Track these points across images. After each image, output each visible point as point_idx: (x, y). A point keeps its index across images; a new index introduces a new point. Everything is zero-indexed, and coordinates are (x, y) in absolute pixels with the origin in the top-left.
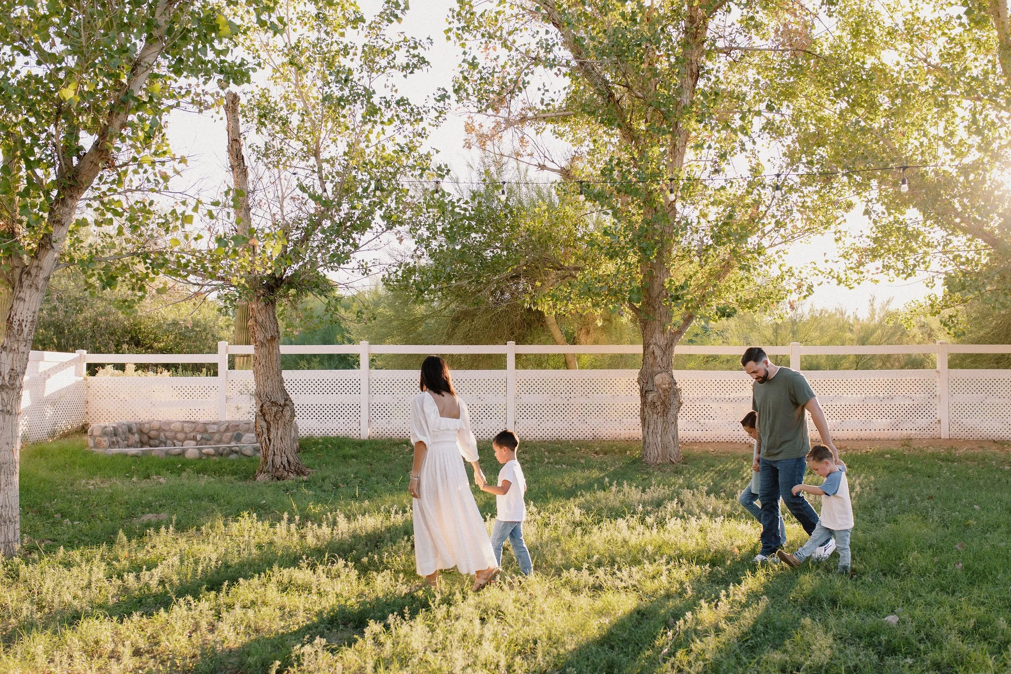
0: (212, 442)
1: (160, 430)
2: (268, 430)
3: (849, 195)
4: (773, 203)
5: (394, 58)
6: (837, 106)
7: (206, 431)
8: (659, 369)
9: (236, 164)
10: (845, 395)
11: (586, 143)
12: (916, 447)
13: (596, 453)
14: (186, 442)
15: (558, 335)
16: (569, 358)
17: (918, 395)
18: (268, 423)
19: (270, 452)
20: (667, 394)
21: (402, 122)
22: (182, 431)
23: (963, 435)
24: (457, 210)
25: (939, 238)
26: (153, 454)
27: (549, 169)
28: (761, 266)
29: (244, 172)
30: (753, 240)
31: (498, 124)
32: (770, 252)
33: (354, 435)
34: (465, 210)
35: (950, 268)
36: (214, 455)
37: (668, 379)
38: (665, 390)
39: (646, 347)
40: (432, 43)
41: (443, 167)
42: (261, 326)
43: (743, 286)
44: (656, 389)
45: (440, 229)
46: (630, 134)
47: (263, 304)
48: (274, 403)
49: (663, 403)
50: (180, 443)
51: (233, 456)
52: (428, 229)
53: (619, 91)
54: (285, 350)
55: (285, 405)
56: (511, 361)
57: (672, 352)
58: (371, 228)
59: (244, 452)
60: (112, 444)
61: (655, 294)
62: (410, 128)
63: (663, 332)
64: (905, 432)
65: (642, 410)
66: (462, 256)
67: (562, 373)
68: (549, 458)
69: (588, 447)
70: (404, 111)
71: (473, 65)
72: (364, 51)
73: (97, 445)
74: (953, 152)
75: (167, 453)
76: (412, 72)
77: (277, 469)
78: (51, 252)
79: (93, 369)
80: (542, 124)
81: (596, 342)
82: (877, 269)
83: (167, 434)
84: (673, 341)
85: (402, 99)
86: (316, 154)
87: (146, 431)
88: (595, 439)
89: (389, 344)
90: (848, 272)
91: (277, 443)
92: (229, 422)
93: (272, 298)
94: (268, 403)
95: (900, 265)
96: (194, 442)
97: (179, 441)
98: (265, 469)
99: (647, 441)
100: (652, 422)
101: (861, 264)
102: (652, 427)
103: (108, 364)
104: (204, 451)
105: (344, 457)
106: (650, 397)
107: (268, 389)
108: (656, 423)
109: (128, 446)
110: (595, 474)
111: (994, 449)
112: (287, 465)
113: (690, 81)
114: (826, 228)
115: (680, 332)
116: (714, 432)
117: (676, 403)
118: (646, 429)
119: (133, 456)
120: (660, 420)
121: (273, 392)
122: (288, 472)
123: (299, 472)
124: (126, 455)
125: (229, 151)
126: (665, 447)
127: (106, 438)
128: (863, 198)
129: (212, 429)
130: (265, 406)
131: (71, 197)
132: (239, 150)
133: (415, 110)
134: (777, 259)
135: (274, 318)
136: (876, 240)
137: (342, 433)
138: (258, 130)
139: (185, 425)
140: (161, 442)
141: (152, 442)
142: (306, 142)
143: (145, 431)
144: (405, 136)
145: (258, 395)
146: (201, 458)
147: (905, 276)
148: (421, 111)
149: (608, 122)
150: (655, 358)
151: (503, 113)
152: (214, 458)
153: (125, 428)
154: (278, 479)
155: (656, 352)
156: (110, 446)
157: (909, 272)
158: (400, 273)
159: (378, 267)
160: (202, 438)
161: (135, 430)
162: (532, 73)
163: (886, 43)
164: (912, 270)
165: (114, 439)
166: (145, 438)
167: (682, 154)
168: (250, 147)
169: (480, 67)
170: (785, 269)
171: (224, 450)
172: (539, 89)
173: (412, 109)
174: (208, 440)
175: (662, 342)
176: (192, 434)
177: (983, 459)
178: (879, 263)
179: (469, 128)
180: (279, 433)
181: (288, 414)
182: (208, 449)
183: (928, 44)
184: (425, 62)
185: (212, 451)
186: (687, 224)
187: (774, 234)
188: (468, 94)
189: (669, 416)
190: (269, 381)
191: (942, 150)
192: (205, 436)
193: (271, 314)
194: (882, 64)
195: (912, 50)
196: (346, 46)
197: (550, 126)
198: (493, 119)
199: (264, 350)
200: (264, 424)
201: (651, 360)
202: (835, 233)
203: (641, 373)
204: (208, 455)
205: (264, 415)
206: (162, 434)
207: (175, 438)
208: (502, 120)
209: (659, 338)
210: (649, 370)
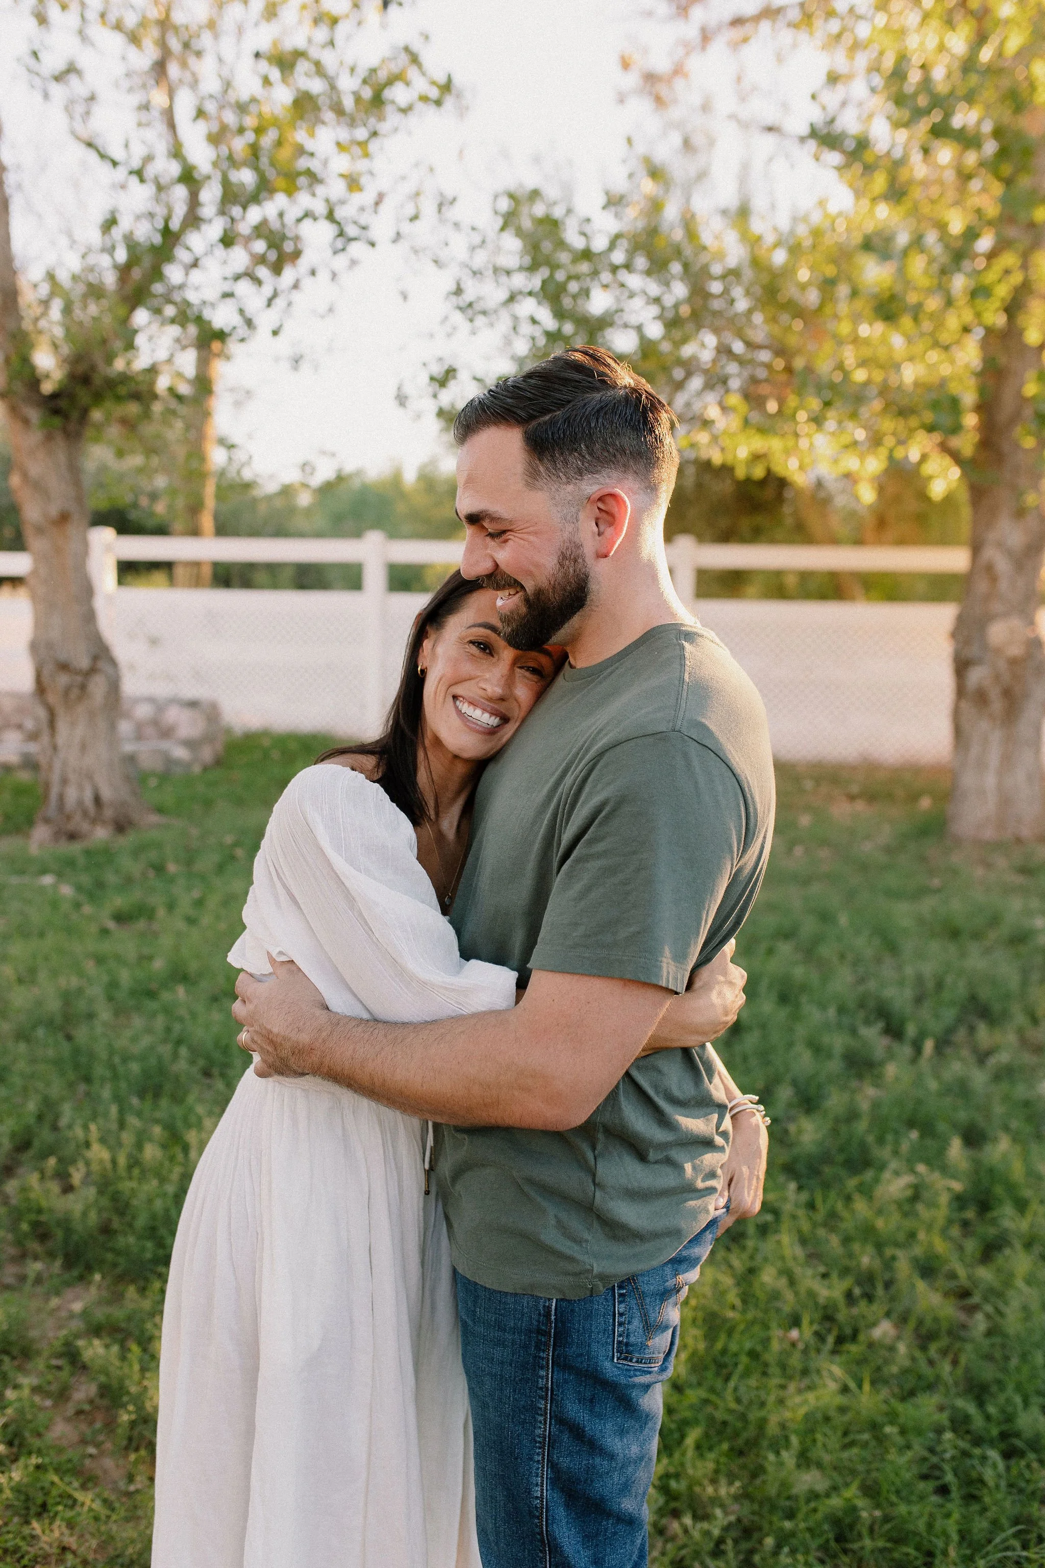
8: (1003, 608)
13: (849, 797)
18: (52, 712)
19: (56, 776)
20: (1017, 670)
37: (1024, 633)
38: (1013, 662)
42: (37, 487)
44: (989, 659)
48: (64, 667)
49: (1007, 693)
55: (93, 671)
61: (1003, 416)
65: (957, 707)
77: (69, 818)
91: (70, 756)
94: (54, 668)
100: (977, 739)
106: (976, 676)
107: (56, 633)
108: (987, 741)
112: (92, 808)
120: (996, 736)
121: (66, 641)
123: (123, 824)
126: (1005, 801)
130: (46, 672)
145: (34, 647)
150: (997, 582)
154: (72, 836)
155: (1000, 565)
175: (1017, 540)
180: (78, 732)
181: (98, 687)
189: (1022, 727)
200: (42, 713)
201: (982, 587)
203: (960, 617)
205: (43, 693)
209: (1009, 531)
210: (974, 611)
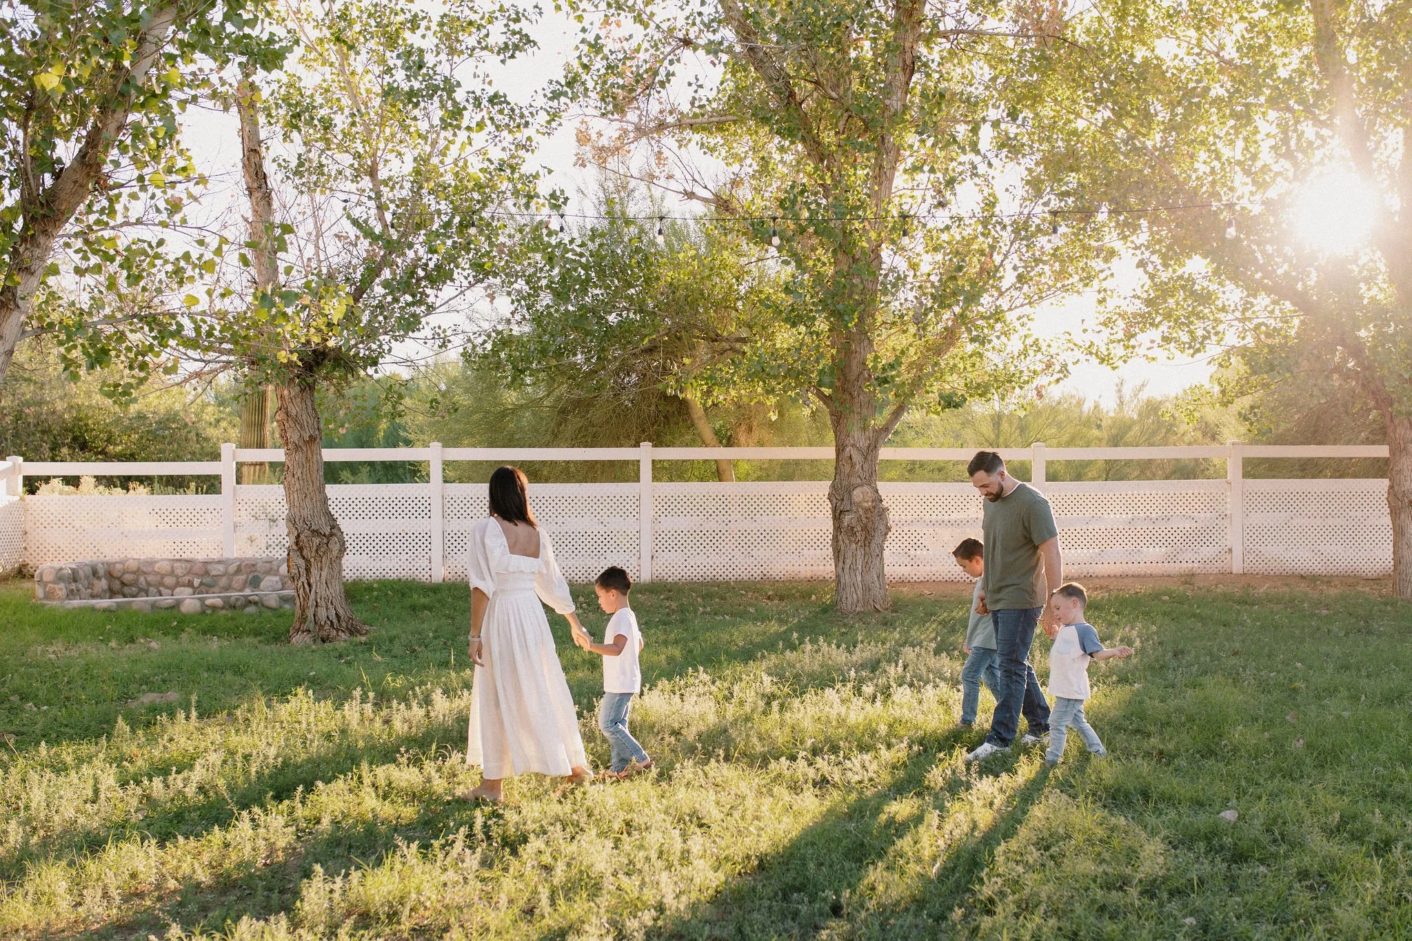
0: (216, 589)
1: (138, 572)
2: (308, 570)
3: (1111, 239)
4: (1013, 250)
5: (487, 35)
6: (1098, 116)
7: (207, 573)
8: (859, 481)
9: (255, 185)
10: (1106, 515)
11: (749, 161)
12: (1201, 585)
13: (769, 598)
14: (178, 590)
15: (708, 434)
16: (724, 466)
17: (1202, 515)
18: (307, 561)
19: (311, 602)
20: (869, 515)
21: (498, 127)
22: (172, 573)
23: (1261, 568)
24: (569, 255)
25: (1237, 300)
26: (135, 607)
27: (698, 198)
28: (998, 337)
29: (267, 198)
30: (986, 301)
31: (625, 132)
32: (1010, 317)
33: (423, 577)
34: (581, 255)
35: (1250, 341)
36: (223, 608)
37: (871, 494)
38: (867, 510)
39: (839, 451)
40: (541, 13)
41: (558, 193)
42: (296, 421)
43: (974, 365)
44: (854, 509)
45: (544, 282)
46: (818, 152)
47: (297, 389)
48: (316, 533)
49: (865, 528)
50: (169, 591)
51: (251, 609)
52: (527, 283)
53: (803, 89)
54: (330, 455)
55: (332, 535)
56: (646, 471)
57: (876, 457)
58: (453, 280)
59: (266, 603)
60: (71, 594)
61: (853, 376)
62: (510, 138)
63: (864, 429)
64: (1184, 565)
65: (835, 539)
66: (578, 322)
67: (712, 487)
68: (704, 607)
69: (756, 590)
70: (501, 112)
71: (596, 47)
72: (441, 25)
73: (48, 596)
74: (1254, 182)
75: (154, 606)
76: (512, 57)
77: (322, 627)
78: (15, 314)
79: (31, 485)
80: (688, 133)
81: (761, 444)
82: (1153, 342)
83: (150, 578)
84: (876, 441)
85: (496, 95)
86: (372, 172)
87: (119, 574)
88: (765, 579)
89: (468, 446)
90: (1111, 346)
91: (320, 589)
92: (242, 560)
93: (310, 380)
94: (307, 533)
95: (1185, 338)
96: (190, 590)
97: (167, 587)
98: (304, 627)
99: (843, 581)
100: (849, 555)
101: (1130, 336)
102: (848, 562)
103: (54, 477)
104: (208, 602)
105: (413, 608)
106: (847, 519)
107: (305, 513)
108: (855, 556)
109: (93, 596)
110: (774, 627)
111: (1303, 586)
112: (335, 621)
113: (901, 77)
114: (1086, 285)
115: (886, 429)
116: (928, 568)
117: (882, 528)
118: (841, 564)
119: (105, 610)
120: (860, 552)
121: (313, 516)
122: (337, 630)
123: (353, 631)
124: (93, 609)
125: (244, 166)
126: (867, 590)
127: (62, 585)
128: (1129, 244)
129: (217, 570)
130: (302, 536)
131: (45, 232)
132: (259, 166)
133: (517, 111)
134: (1018, 327)
135: (314, 409)
136: (1149, 302)
137: (405, 574)
138: (286, 137)
139: (178, 564)
140: (141, 590)
141: (126, 590)
142: (358, 156)
143: (117, 574)
144: (504, 149)
145: (292, 521)
146: (203, 613)
147: (1191, 351)
148: (526, 113)
149: (788, 133)
150: (853, 466)
151: (632, 116)
152: (224, 612)
153: (88, 571)
154: (323, 641)
155: (854, 457)
156: (68, 597)
157: (1196, 346)
158: (489, 346)
159: (461, 336)
160: (201, 584)
161: (101, 572)
162: (678, 60)
163: (1163, 28)
164: (1201, 343)
165: (73, 586)
166: (117, 585)
167: (891, 181)
168: (274, 161)
169: (606, 50)
170: (1029, 341)
171: (237, 600)
172: (690, 84)
173: (513, 110)
174: (210, 586)
175: (863, 443)
176: (187, 578)
177: (1292, 600)
178: (1155, 334)
179: (583, 138)
180: (324, 574)
181: (335, 548)
182: (214, 599)
183: (1221, 32)
184: (529, 41)
185: (219, 602)
186: (898, 278)
187: (1015, 293)
188: (586, 90)
189: (873, 545)
190: (308, 499)
191: (1239, 178)
192: (207, 580)
193: (309, 404)
194: (1157, 58)
195: (1199, 40)
196: (416, 16)
197: (696, 137)
198: (616, 125)
199: (299, 456)
200: (301, 562)
201: (847, 469)
202: (1099, 292)
203: (833, 486)
204: (214, 608)
205: (301, 549)
206: (142, 579)
207: (161, 584)
208: (631, 127)
209: (858, 438)
210: (845, 483)
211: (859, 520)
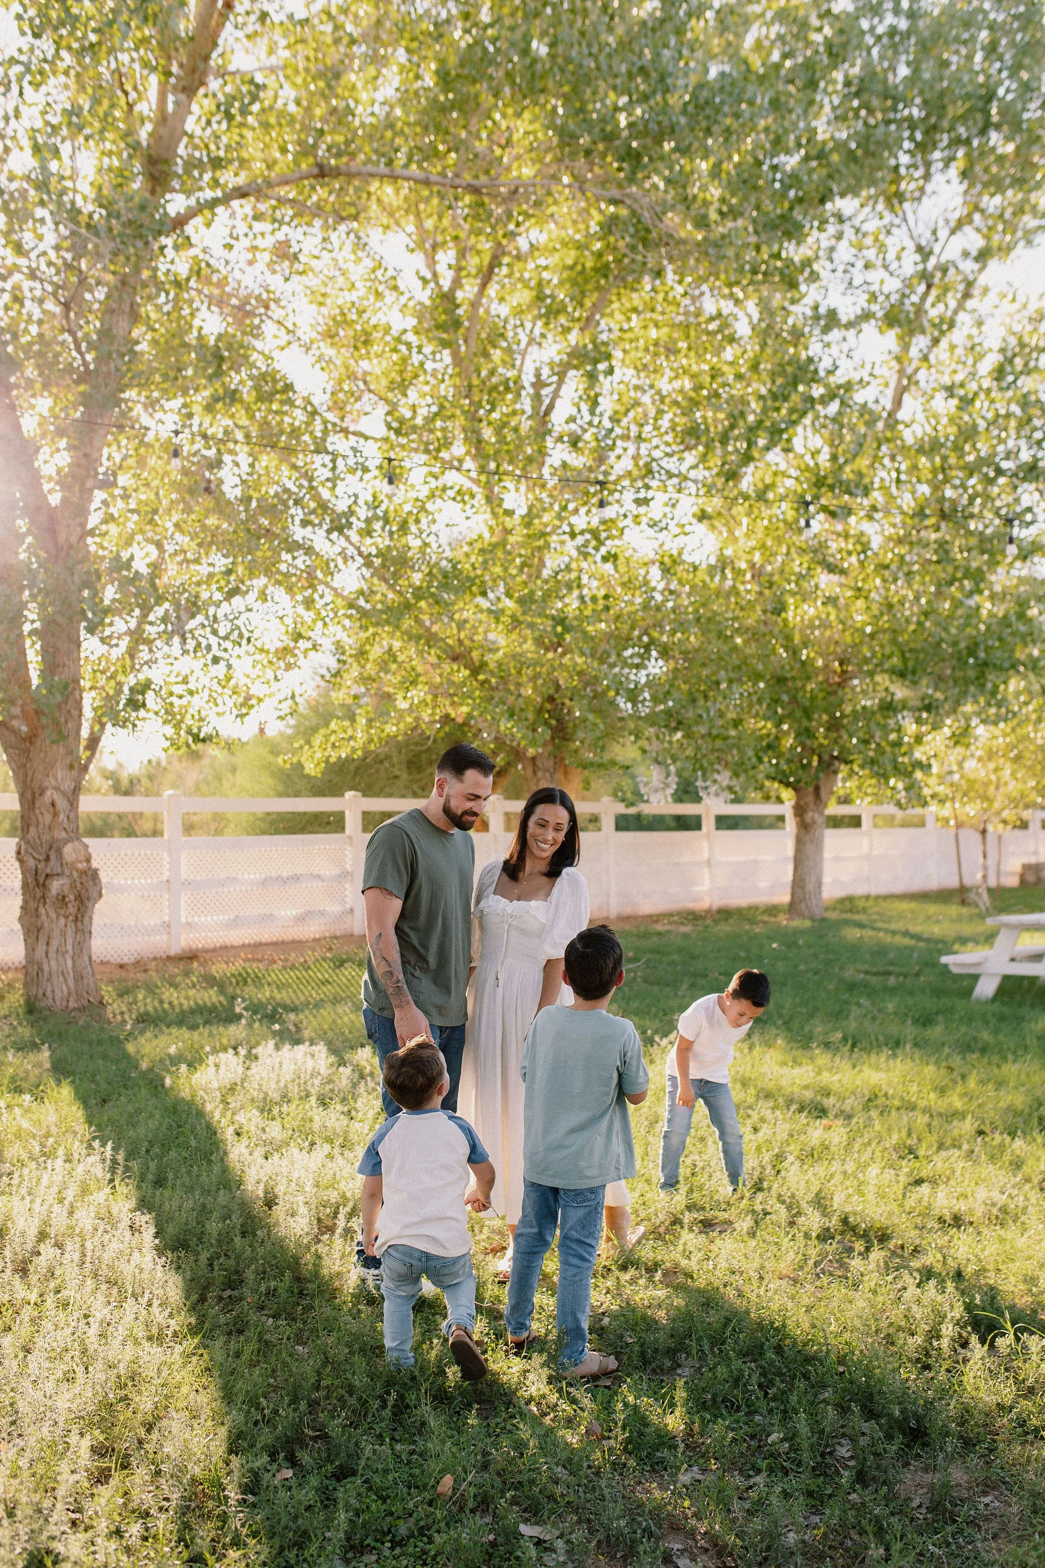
20: (84, 879)
37: (83, 852)
39: (26, 799)
44: (67, 872)
49: (79, 898)
57: (78, 807)
63: (68, 766)
84: (76, 786)
99: (46, 968)
100: (56, 934)
102: (55, 943)
106: (55, 886)
108: (64, 934)
115: (85, 768)
117: (95, 895)
120: (69, 931)
150: (56, 815)
155: (57, 803)
175: (68, 785)
201: (48, 818)
203: (23, 844)
209: (61, 777)
210: (46, 837)
211: (73, 885)
